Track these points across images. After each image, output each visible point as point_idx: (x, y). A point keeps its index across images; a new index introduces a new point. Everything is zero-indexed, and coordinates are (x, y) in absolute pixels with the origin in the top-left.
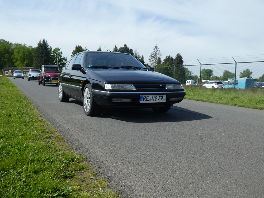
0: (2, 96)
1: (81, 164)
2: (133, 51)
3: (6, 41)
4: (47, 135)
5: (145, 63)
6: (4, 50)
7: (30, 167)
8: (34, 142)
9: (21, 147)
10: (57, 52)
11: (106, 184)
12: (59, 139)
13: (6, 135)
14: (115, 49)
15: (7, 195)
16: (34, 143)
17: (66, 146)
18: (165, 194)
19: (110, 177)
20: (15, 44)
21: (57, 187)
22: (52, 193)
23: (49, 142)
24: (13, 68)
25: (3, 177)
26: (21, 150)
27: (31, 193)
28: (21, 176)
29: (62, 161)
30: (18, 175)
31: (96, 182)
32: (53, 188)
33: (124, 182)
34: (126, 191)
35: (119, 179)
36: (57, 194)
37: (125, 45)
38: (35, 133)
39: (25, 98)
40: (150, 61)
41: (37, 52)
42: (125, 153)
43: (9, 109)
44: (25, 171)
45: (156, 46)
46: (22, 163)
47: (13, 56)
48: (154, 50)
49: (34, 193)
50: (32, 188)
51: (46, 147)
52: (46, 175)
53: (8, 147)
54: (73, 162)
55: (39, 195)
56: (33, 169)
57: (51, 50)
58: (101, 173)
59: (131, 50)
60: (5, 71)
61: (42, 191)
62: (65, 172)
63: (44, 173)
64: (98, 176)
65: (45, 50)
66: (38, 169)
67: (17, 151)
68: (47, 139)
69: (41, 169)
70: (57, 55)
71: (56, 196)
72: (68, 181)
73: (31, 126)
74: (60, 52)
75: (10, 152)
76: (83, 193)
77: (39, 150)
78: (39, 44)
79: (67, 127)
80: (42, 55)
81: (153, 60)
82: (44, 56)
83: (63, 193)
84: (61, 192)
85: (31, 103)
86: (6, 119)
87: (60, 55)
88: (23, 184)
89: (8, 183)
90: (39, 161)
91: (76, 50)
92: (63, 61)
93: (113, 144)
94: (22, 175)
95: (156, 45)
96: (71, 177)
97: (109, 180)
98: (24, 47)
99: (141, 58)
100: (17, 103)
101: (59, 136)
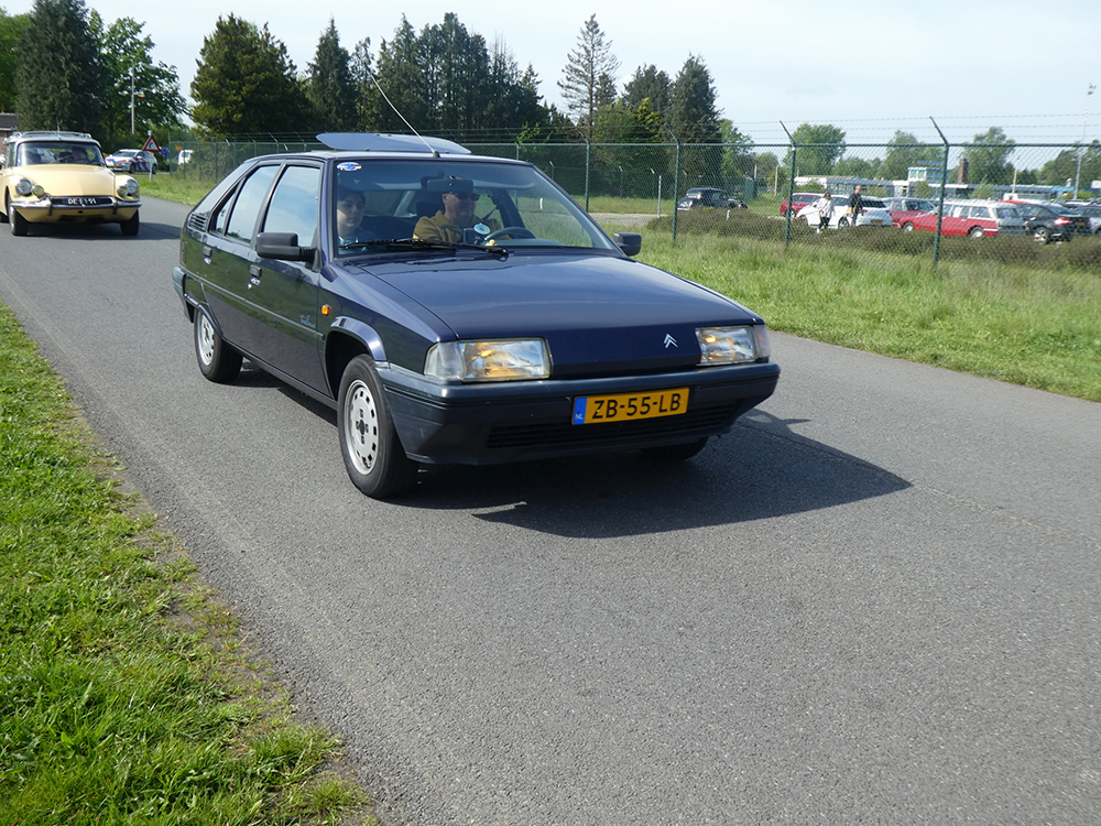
2: (487, 46)
5: (541, 103)
10: (128, 41)
14: (402, 33)
37: (449, 17)
40: (564, 92)
41: (33, 41)
45: (592, 21)
48: (582, 42)
57: (96, 31)
59: (478, 39)
70: (125, 51)
74: (140, 37)
80: (56, 54)
81: (580, 86)
82: (67, 63)
87: (143, 54)
91: (218, 36)
92: (157, 85)
95: (593, 17)
99: (521, 79)
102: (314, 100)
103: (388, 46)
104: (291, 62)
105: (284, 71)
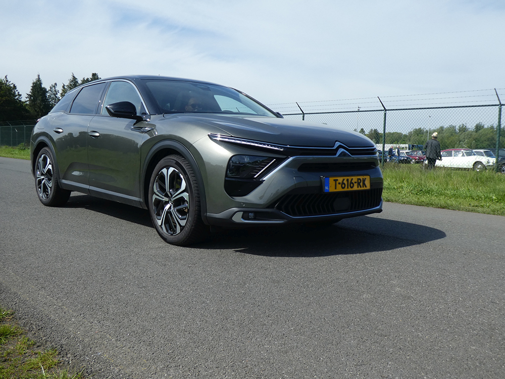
11: (56, 360)
19: (64, 346)
31: (34, 360)
34: (97, 369)
35: (84, 347)
37: (94, 75)
42: (96, 296)
58: (45, 341)
64: (38, 347)
93: (70, 280)
97: (62, 352)
102: (30, 110)
103: (65, 87)
104: (18, 93)
105: (15, 97)
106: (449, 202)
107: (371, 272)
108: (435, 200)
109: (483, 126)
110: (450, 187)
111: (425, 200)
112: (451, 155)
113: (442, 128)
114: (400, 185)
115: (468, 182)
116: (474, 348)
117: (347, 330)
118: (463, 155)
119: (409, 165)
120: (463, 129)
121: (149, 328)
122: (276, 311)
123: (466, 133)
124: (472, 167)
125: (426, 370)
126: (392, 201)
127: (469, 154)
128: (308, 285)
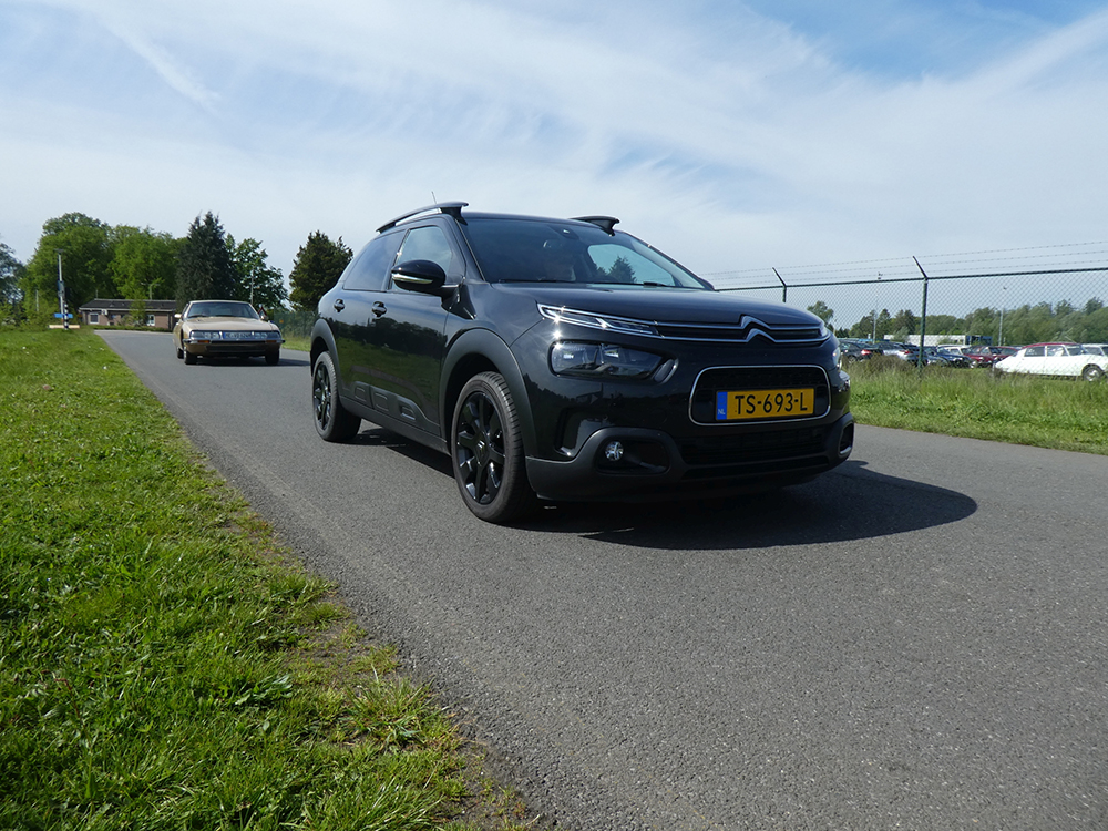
0: (78, 393)
1: (319, 606)
3: (90, 220)
4: (216, 515)
6: (84, 246)
7: (163, 619)
8: (175, 541)
9: (135, 559)
10: (251, 254)
11: (394, 662)
12: (256, 529)
13: (91, 519)
15: (92, 706)
16: (177, 544)
17: (277, 551)
18: (566, 684)
19: (406, 641)
20: (118, 226)
21: (245, 678)
22: (229, 696)
23: (223, 538)
24: (113, 303)
25: (81, 650)
26: (138, 566)
27: (167, 697)
28: (135, 647)
29: (262, 597)
30: (126, 644)
31: (364, 658)
32: (233, 680)
33: (448, 655)
34: (453, 680)
35: (434, 646)
36: (245, 699)
38: (181, 511)
39: (151, 399)
41: (189, 252)
43: (100, 435)
44: (148, 631)
46: (139, 608)
47: (111, 265)
49: (175, 696)
50: (171, 683)
51: (213, 553)
52: (213, 642)
53: (96, 559)
54: (296, 598)
55: (190, 705)
56: (173, 626)
57: (230, 248)
60: (87, 312)
61: (199, 692)
62: (270, 631)
63: (208, 634)
64: (370, 639)
65: (214, 248)
66: (188, 626)
67: (124, 571)
68: (217, 530)
69: (198, 625)
70: (249, 260)
71: (243, 704)
72: (280, 656)
73: (169, 489)
74: (259, 251)
75: (102, 573)
76: (326, 690)
77: (191, 564)
78: (193, 227)
79: (278, 492)
80: (205, 261)
82: (211, 267)
83: (263, 695)
84: (259, 693)
85: (169, 416)
86: (89, 468)
87: (260, 261)
88: (143, 670)
89: (97, 670)
90: (189, 598)
92: (269, 281)
94: (141, 642)
96: (289, 645)
97: (402, 649)
98: (146, 238)
100: (123, 417)
101: (256, 520)
106: (1037, 434)
107: (896, 551)
108: (1012, 430)
109: (1101, 304)
110: (1040, 408)
111: (994, 430)
112: (1043, 355)
113: (1026, 308)
114: (951, 403)
115: (1073, 400)
116: (1081, 690)
117: (852, 647)
118: (1065, 354)
119: (967, 370)
120: (1065, 309)
121: (530, 623)
122: (733, 609)
123: (1071, 315)
124: (1080, 374)
125: (992, 724)
126: (937, 432)
127: (1075, 352)
128: (786, 570)
